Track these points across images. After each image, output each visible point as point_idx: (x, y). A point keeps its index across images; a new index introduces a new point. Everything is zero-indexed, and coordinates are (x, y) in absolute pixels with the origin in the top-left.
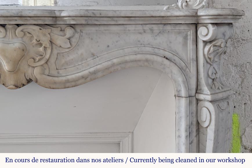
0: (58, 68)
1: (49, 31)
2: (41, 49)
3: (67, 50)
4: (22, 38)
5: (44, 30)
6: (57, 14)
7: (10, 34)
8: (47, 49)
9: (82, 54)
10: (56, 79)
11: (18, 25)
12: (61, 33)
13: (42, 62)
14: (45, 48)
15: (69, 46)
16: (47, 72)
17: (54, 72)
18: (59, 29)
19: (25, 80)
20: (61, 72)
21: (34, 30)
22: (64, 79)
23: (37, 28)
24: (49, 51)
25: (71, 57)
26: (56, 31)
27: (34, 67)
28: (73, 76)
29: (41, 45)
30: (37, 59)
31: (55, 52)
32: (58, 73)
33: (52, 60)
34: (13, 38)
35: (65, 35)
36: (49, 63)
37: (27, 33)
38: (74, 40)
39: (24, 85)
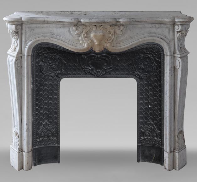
0: (116, 43)
1: (114, 27)
2: (110, 35)
3: (121, 35)
4: (103, 30)
5: (112, 27)
6: (118, 20)
7: (98, 29)
9: (126, 37)
10: (116, 48)
11: (101, 25)
12: (119, 28)
13: (111, 41)
14: (112, 35)
15: (121, 33)
16: (112, 45)
17: (115, 45)
19: (103, 48)
21: (108, 27)
22: (119, 48)
23: (109, 26)
24: (113, 36)
25: (122, 38)
26: (117, 27)
27: (107, 43)
28: (123, 47)
29: (110, 33)
30: (109, 39)
31: (116, 36)
32: (117, 45)
33: (115, 40)
34: (99, 30)
35: (120, 29)
36: (113, 41)
37: (105, 28)
38: (123, 31)
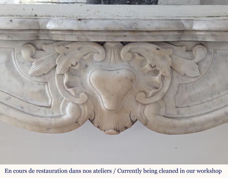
0: (177, 106)
1: (171, 51)
2: (157, 78)
3: (193, 80)
4: (129, 62)
5: (163, 51)
6: (187, 26)
7: (111, 56)
8: (165, 78)
9: (214, 86)
10: (176, 122)
11: (124, 44)
12: (188, 55)
13: (157, 98)
14: (163, 77)
15: (197, 73)
16: (162, 112)
17: (172, 112)
18: (184, 48)
19: (130, 121)
20: (182, 111)
21: (147, 50)
22: (188, 121)
23: (153, 47)
24: (168, 82)
25: (198, 90)
26: (180, 52)
27: (145, 105)
28: (202, 118)
29: (156, 72)
30: (151, 93)
31: (176, 82)
32: (178, 113)
33: (171, 95)
34: (115, 62)
35: (193, 58)
36: (166, 99)
37: (137, 54)
38: (204, 65)
39: (126, 128)
